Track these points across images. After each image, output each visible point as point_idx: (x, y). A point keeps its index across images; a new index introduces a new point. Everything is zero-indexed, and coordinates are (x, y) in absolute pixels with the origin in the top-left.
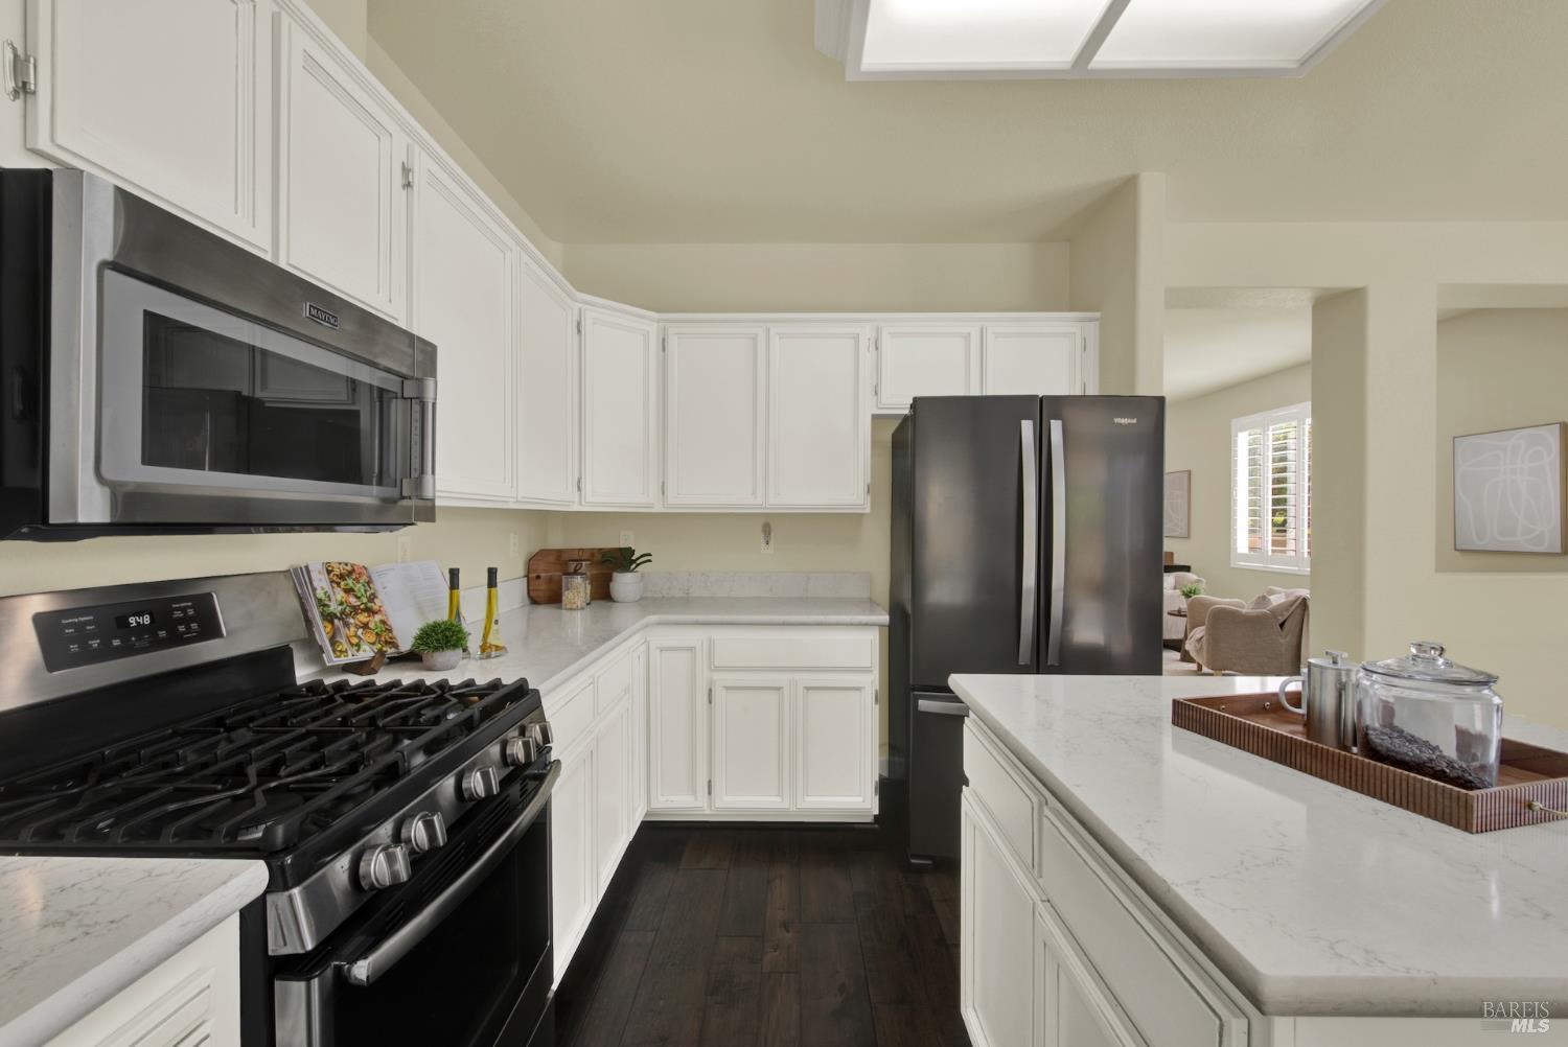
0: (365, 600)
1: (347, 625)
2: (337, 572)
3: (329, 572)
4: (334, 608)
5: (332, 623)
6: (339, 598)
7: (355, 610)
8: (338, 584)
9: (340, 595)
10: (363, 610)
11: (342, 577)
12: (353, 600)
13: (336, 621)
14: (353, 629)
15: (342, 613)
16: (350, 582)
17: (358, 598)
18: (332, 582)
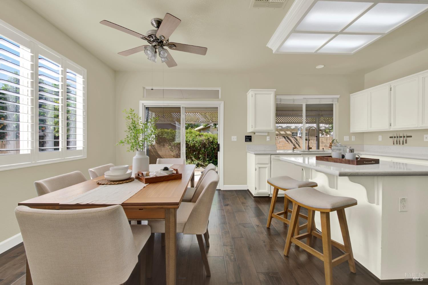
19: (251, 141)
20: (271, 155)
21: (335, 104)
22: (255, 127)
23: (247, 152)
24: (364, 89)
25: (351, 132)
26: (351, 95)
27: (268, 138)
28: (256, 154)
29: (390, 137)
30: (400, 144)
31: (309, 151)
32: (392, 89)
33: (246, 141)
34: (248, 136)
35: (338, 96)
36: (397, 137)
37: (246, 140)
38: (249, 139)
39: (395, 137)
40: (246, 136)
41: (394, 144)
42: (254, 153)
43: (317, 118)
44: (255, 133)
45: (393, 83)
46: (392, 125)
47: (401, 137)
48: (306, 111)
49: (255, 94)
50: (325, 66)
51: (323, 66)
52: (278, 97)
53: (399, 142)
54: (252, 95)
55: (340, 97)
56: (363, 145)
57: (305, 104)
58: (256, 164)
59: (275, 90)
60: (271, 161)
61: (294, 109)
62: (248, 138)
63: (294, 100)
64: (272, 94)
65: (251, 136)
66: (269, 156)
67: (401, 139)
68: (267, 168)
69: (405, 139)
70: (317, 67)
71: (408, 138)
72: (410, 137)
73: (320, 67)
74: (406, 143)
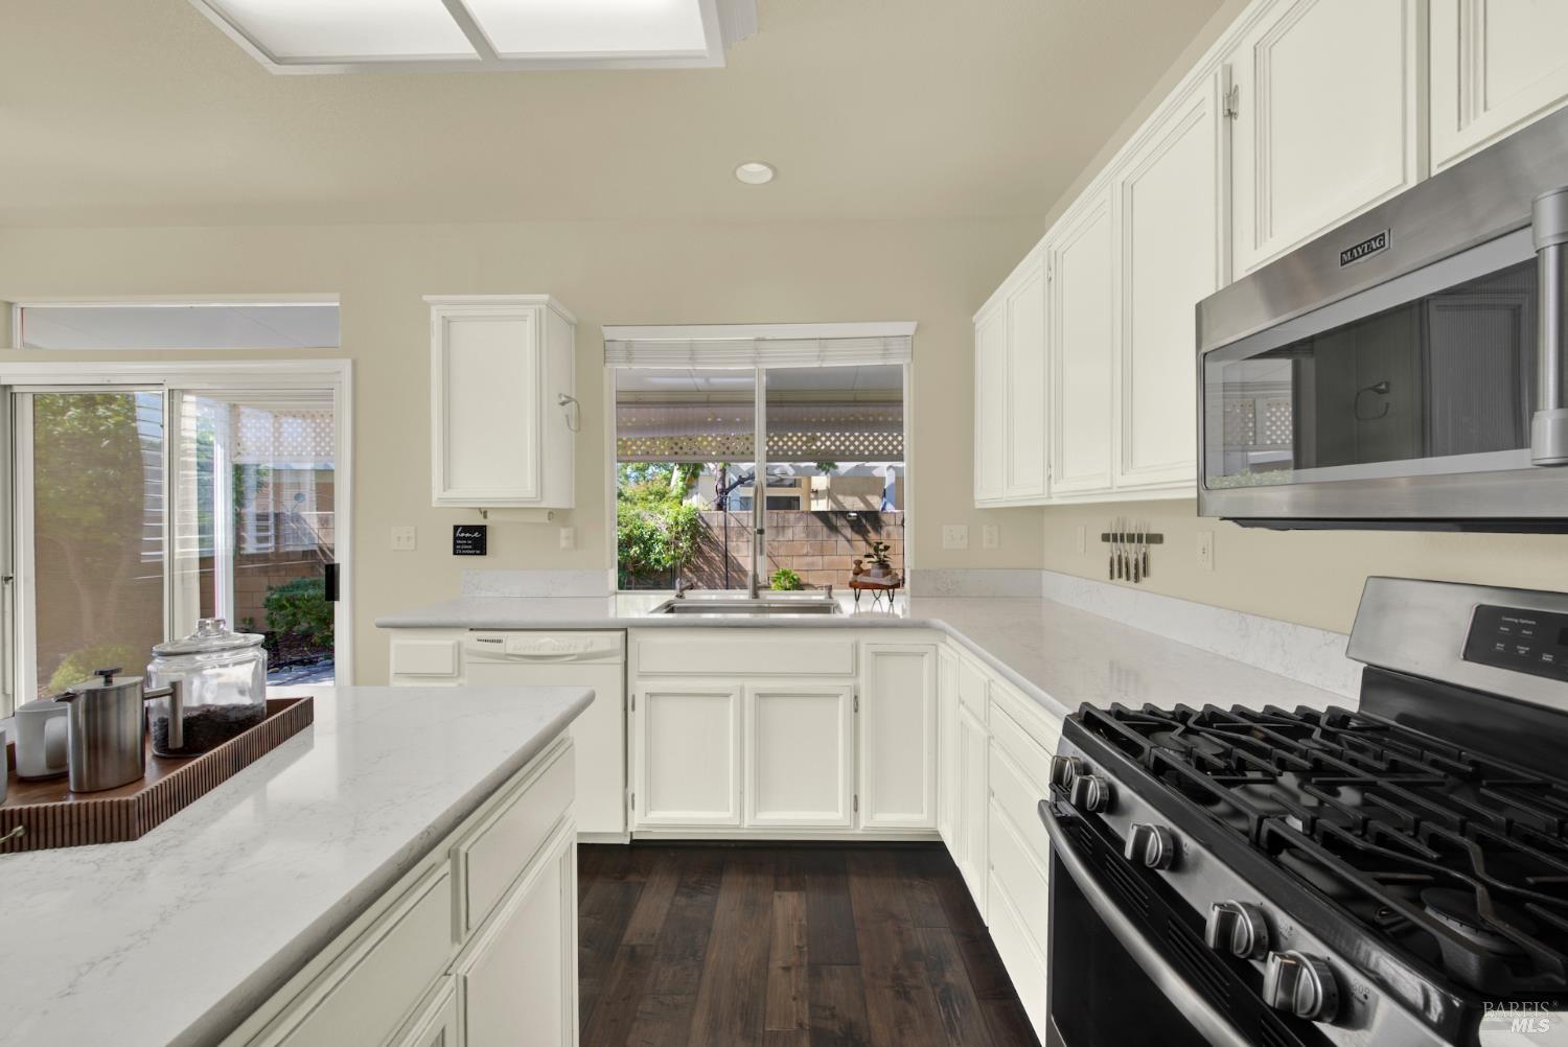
19: (485, 553)
20: (471, 634)
25: (979, 504)
26: (976, 316)
27: (567, 538)
28: (386, 626)
29: (1106, 538)
31: (755, 603)
33: (455, 553)
34: (466, 529)
35: (908, 328)
36: (1122, 538)
37: (455, 544)
38: (472, 540)
39: (1115, 538)
40: (456, 528)
41: (1111, 573)
47: (1131, 538)
48: (769, 403)
50: (776, 169)
51: (769, 171)
53: (1127, 564)
54: (432, 324)
55: (919, 331)
56: (1041, 569)
58: (393, 677)
59: (547, 297)
61: (713, 397)
62: (464, 538)
63: (693, 352)
65: (482, 529)
66: (464, 636)
69: (1143, 547)
70: (740, 174)
71: (1154, 548)
72: (1157, 539)
73: (755, 173)
74: (1145, 573)
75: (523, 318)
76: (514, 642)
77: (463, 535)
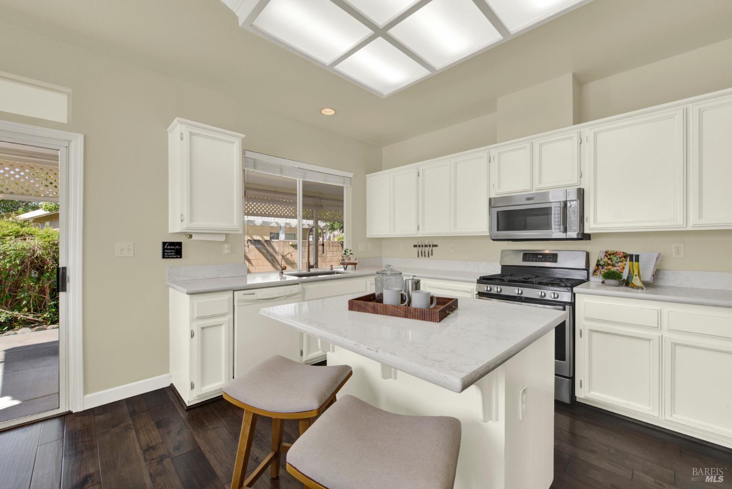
0: (614, 262)
1: (603, 268)
2: (609, 253)
3: (606, 253)
4: (602, 263)
5: (598, 267)
6: (605, 260)
7: (609, 264)
8: (607, 256)
9: (606, 259)
10: (612, 265)
11: (610, 255)
12: (609, 262)
13: (600, 267)
14: (604, 270)
15: (604, 264)
16: (612, 256)
17: (612, 261)
18: (605, 255)
19: (181, 257)
20: (235, 292)
21: (347, 187)
22: (192, 220)
23: (168, 286)
24: (381, 170)
25: (368, 236)
26: (367, 175)
27: (227, 249)
28: (191, 294)
29: (415, 246)
30: (425, 256)
32: (421, 174)
33: (164, 257)
34: (171, 244)
35: (351, 175)
36: (422, 246)
37: (164, 253)
38: (173, 250)
39: (419, 246)
40: (164, 244)
41: (418, 256)
42: (185, 290)
43: (315, 211)
44: (191, 236)
45: (422, 165)
46: (420, 228)
47: (426, 246)
48: (304, 196)
49: (191, 134)
50: (336, 112)
51: (333, 112)
52: (249, 154)
53: (425, 253)
54: (182, 134)
55: (353, 177)
56: (381, 257)
57: (303, 179)
58: (192, 320)
59: (244, 136)
60: (234, 306)
62: (170, 249)
63: (282, 169)
64: (235, 144)
65: (180, 244)
66: (230, 294)
67: (427, 249)
68: (223, 326)
69: (430, 248)
70: (322, 112)
71: (434, 248)
72: (436, 246)
73: (329, 112)
74: (432, 255)
75: (232, 143)
76: (260, 294)
77: (169, 247)
